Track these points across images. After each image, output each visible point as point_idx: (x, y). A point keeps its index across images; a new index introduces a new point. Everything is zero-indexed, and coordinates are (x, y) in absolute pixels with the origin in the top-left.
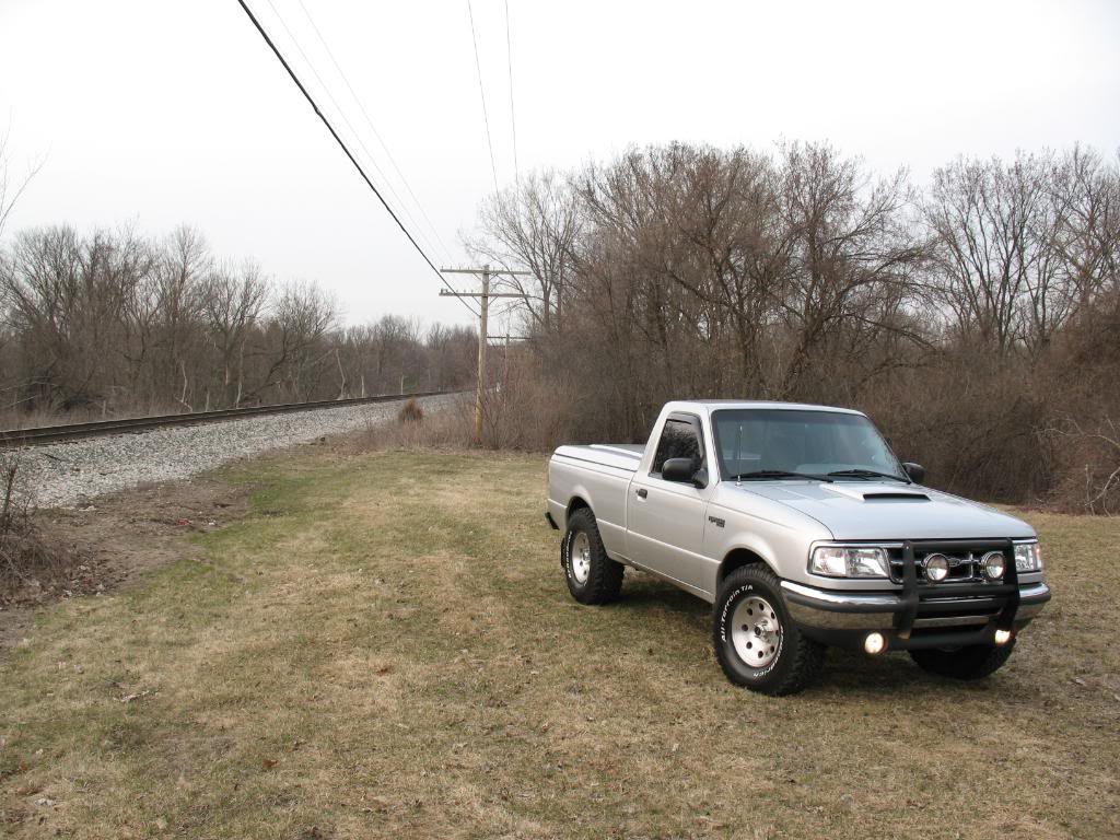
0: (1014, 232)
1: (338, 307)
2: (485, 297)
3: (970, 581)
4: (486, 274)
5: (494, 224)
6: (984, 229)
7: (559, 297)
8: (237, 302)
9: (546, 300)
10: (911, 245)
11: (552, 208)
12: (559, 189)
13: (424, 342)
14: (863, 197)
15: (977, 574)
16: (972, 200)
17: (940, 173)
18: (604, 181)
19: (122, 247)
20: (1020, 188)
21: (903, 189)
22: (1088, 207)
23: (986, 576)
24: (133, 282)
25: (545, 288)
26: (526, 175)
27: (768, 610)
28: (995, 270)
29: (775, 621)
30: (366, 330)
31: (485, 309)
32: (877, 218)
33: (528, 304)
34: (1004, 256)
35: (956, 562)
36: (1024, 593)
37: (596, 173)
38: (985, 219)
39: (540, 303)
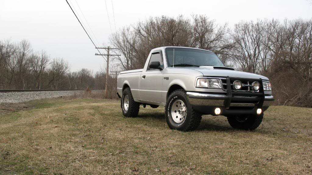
0: (257, 42)
1: (69, 66)
2: (108, 55)
3: (249, 92)
4: (108, 49)
5: (113, 42)
6: (249, 41)
7: (131, 62)
8: (40, 63)
9: (128, 63)
10: (229, 44)
11: (129, 38)
12: (132, 32)
13: (94, 77)
14: (216, 31)
15: (251, 89)
16: (245, 32)
17: (236, 25)
18: (143, 27)
19: (6, 46)
20: (258, 29)
21: (226, 28)
22: (277, 36)
23: (254, 90)
24: (9, 56)
25: (127, 60)
26: (122, 28)
27: (183, 104)
28: (252, 52)
29: (185, 107)
30: (77, 72)
31: (108, 59)
32: (219, 37)
33: (123, 64)
34: (254, 48)
35: (243, 85)
36: (266, 97)
37: (141, 24)
38: (249, 38)
39: (126, 64)
